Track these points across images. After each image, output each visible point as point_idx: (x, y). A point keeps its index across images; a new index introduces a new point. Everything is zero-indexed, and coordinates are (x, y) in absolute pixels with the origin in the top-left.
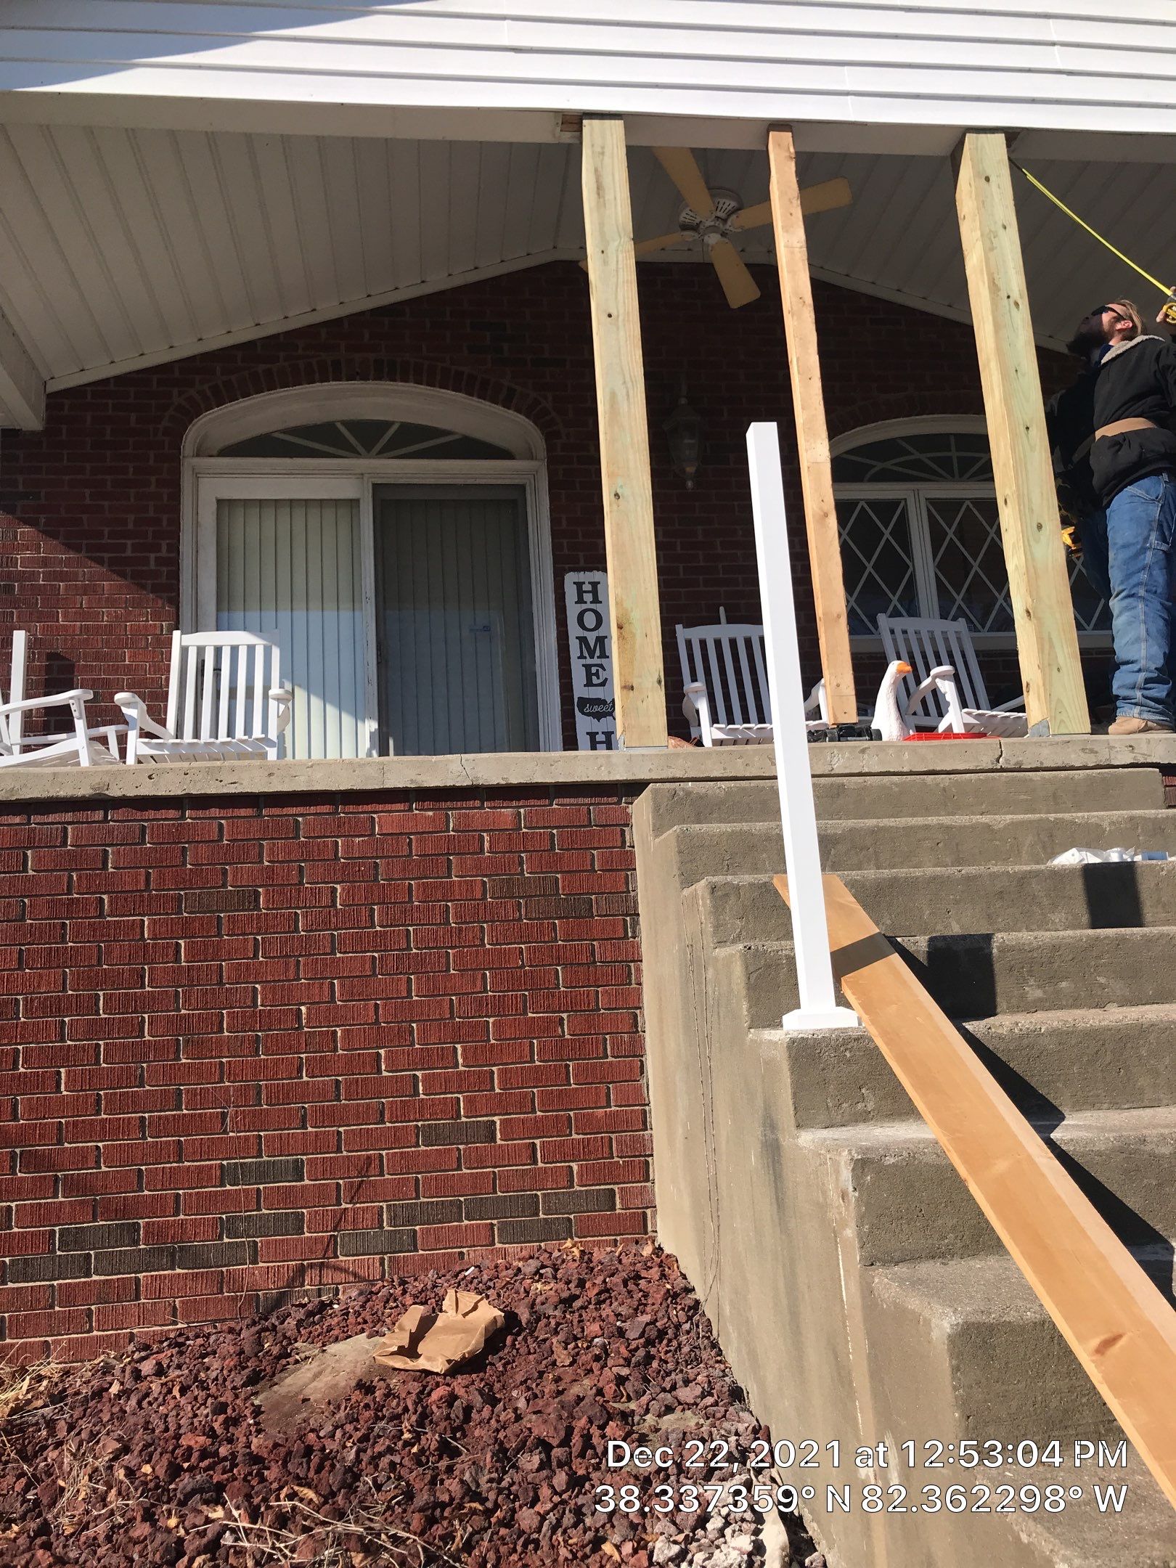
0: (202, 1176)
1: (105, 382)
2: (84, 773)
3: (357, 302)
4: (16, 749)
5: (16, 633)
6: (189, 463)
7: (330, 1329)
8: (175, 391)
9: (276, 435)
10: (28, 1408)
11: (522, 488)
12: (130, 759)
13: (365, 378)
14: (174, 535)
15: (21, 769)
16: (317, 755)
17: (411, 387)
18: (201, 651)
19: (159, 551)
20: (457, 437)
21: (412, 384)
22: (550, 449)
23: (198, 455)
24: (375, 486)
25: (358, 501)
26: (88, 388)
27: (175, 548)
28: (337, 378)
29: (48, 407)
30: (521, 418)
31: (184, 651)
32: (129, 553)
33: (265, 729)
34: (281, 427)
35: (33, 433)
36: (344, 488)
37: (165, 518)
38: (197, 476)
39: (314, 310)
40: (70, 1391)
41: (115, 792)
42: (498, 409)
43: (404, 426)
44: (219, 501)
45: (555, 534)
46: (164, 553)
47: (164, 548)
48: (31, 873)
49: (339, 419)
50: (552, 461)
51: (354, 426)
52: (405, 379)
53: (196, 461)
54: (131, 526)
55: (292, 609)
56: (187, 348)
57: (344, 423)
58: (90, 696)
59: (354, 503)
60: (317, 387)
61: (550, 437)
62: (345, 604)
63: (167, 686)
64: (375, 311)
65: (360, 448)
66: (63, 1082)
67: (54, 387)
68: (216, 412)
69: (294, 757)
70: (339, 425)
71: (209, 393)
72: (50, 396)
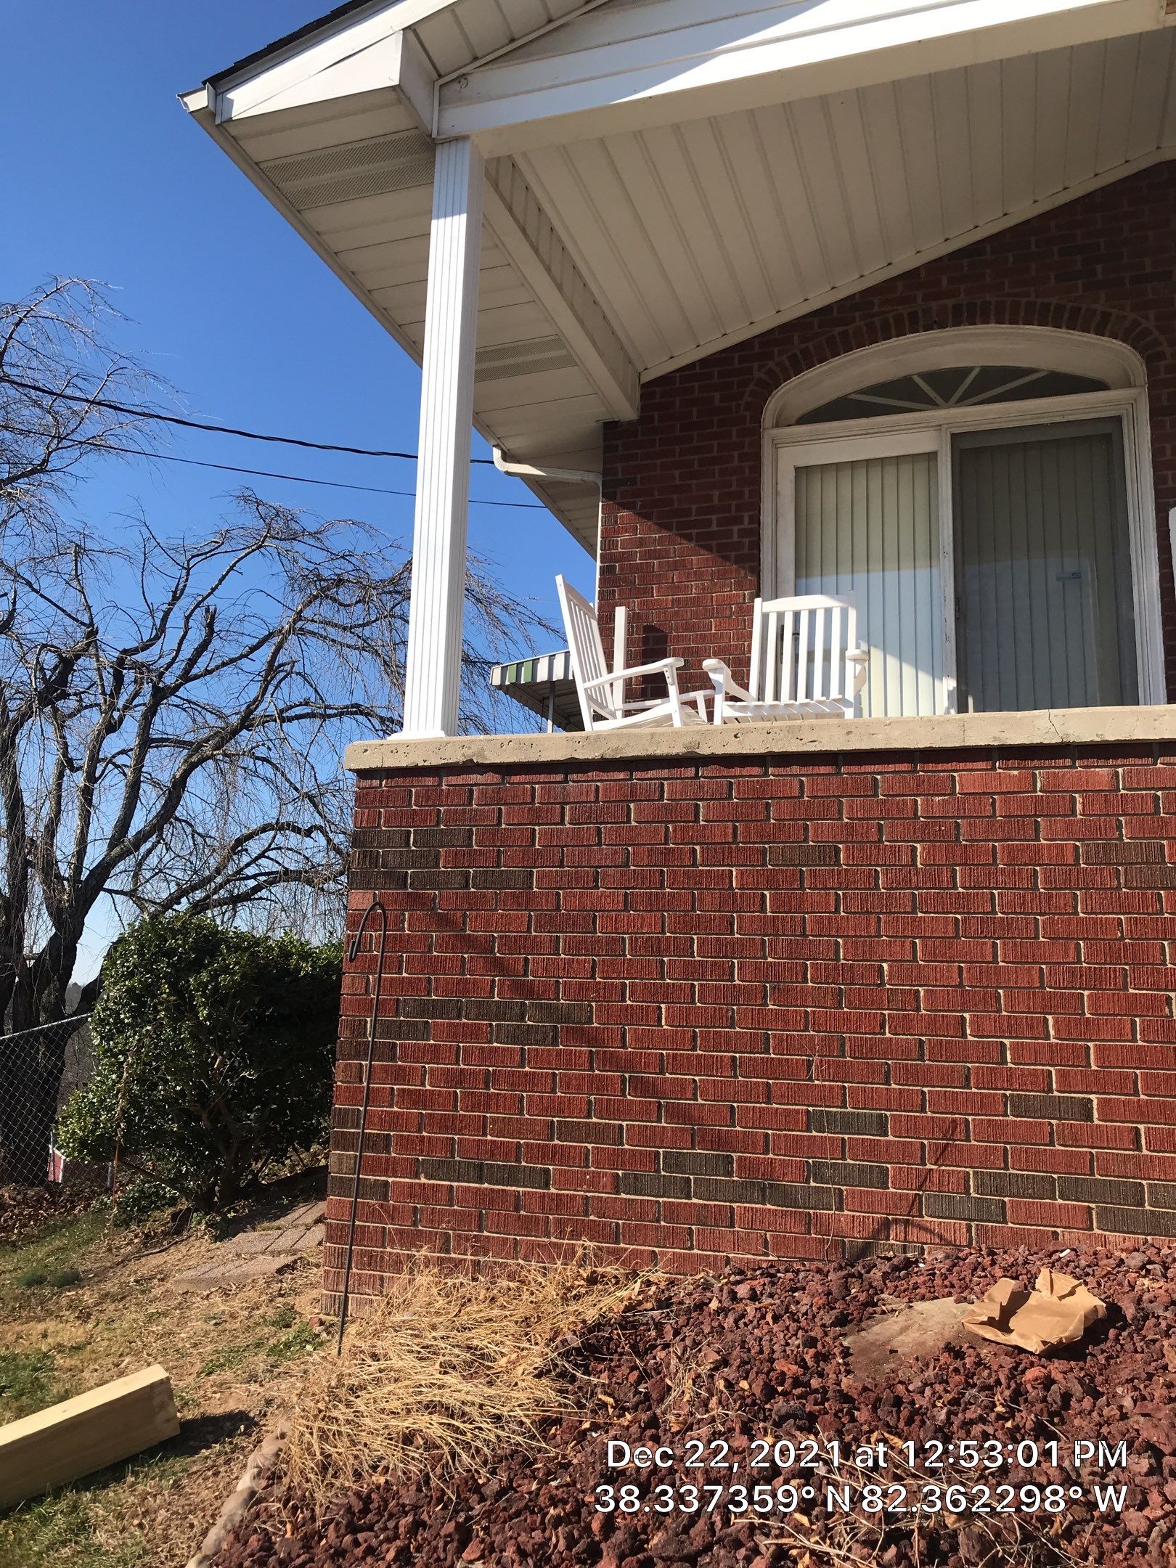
0: (788, 1119)
1: (691, 366)
2: (677, 733)
3: (935, 249)
4: (619, 714)
5: (618, 609)
6: (770, 434)
7: (916, 1287)
8: (755, 365)
9: (853, 396)
10: (639, 1308)
11: (1118, 420)
12: (717, 720)
13: (942, 325)
14: (756, 506)
15: (625, 731)
16: (893, 712)
17: (992, 328)
18: (781, 616)
19: (742, 522)
20: (1043, 374)
21: (993, 325)
22: (1151, 372)
23: (777, 426)
24: (953, 435)
25: (935, 453)
26: (678, 374)
27: (756, 520)
28: (915, 330)
29: (642, 396)
30: (1118, 344)
31: (765, 617)
32: (714, 528)
33: (842, 689)
34: (857, 388)
35: (630, 423)
36: (921, 442)
37: (746, 490)
38: (776, 447)
39: (890, 264)
40: (674, 1300)
41: (705, 750)
42: (1090, 338)
43: (985, 370)
44: (798, 469)
45: (1156, 466)
46: (746, 525)
47: (746, 520)
48: (634, 824)
49: (916, 371)
50: (1154, 386)
51: (931, 377)
52: (986, 321)
53: (775, 431)
54: (716, 502)
55: (868, 572)
56: (766, 320)
57: (921, 375)
58: (682, 664)
59: (931, 457)
60: (894, 342)
61: (1151, 362)
62: (922, 560)
63: (750, 651)
64: (953, 256)
65: (939, 400)
66: (663, 1016)
67: (646, 378)
68: (795, 380)
69: (870, 716)
70: (916, 379)
71: (787, 363)
72: (644, 386)
